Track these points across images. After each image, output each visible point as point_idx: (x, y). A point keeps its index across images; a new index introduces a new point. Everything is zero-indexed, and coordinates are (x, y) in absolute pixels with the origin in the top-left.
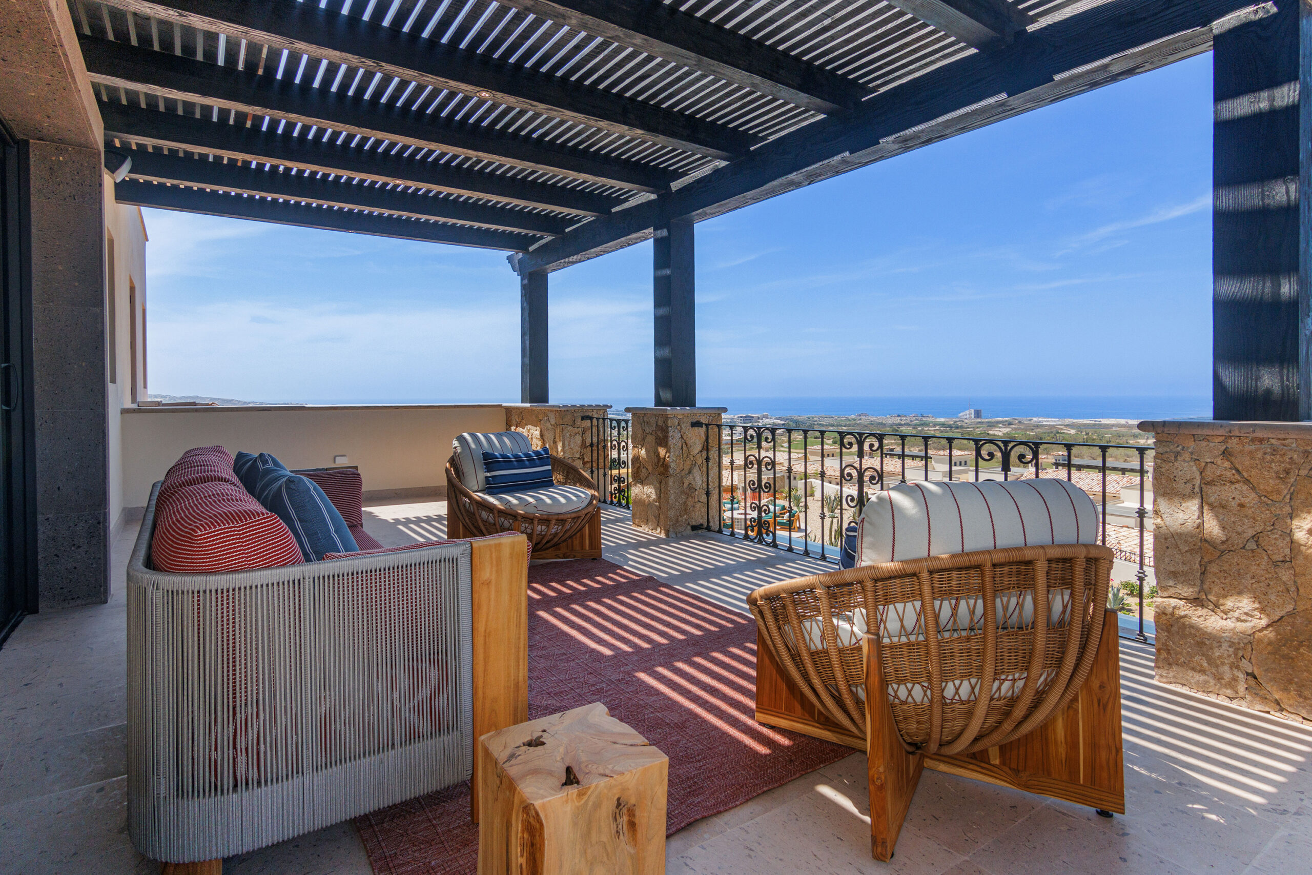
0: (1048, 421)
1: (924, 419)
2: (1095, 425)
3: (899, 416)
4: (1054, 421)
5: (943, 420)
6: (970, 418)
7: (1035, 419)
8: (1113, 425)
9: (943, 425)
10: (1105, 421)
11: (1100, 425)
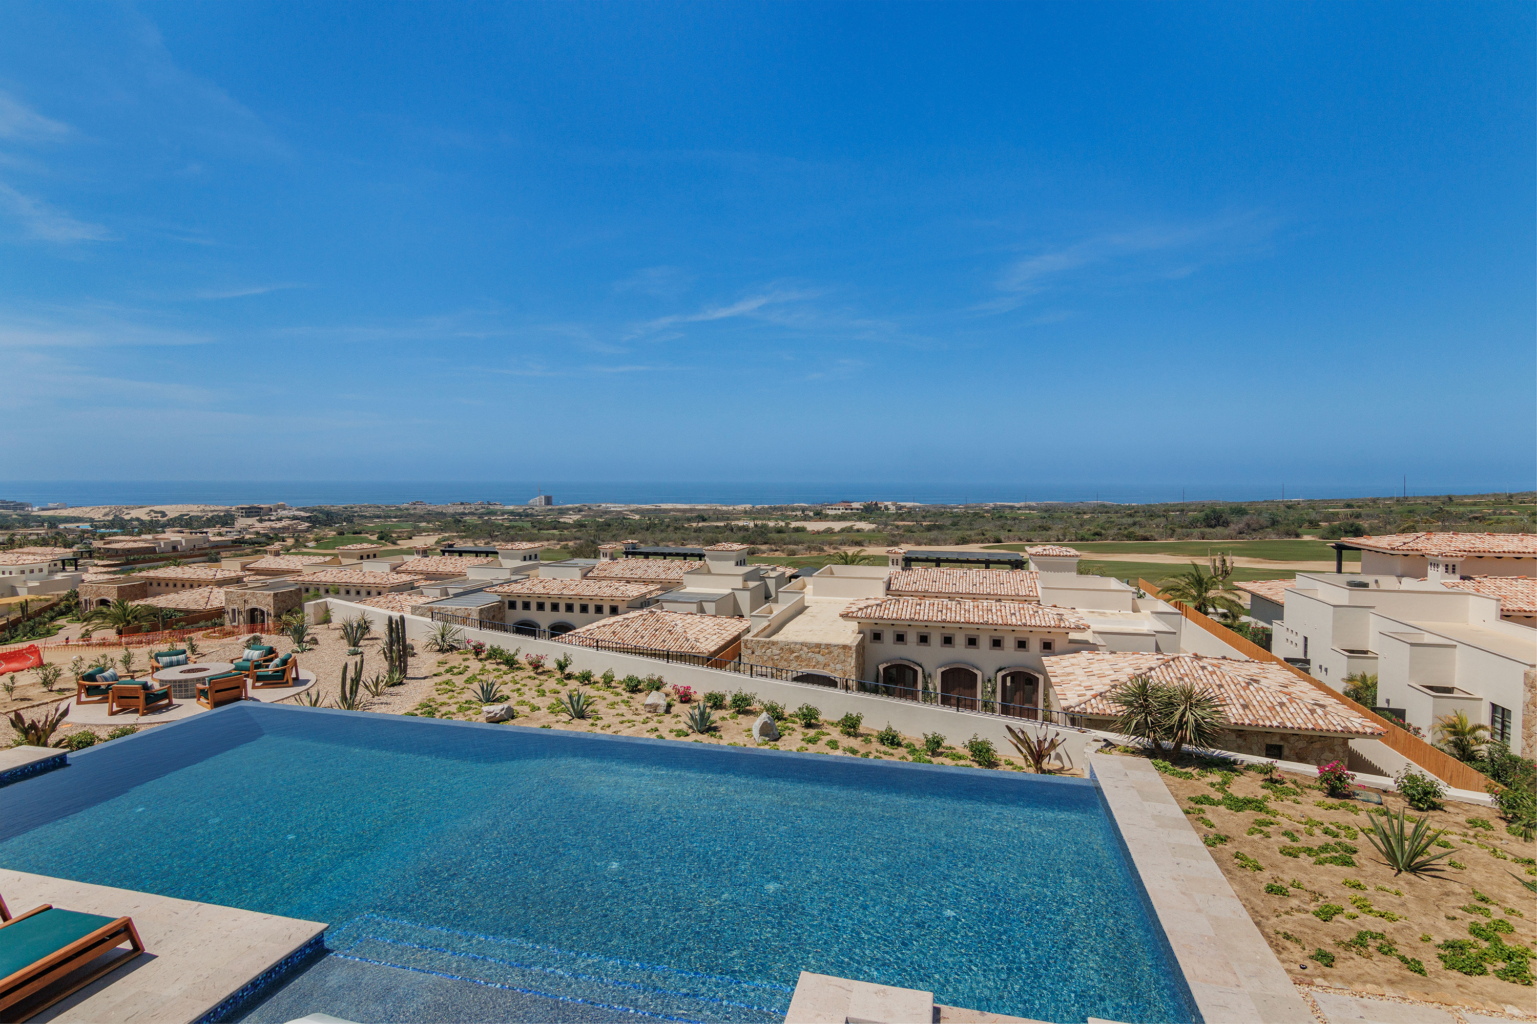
0: (615, 507)
1: (491, 507)
2: (656, 510)
3: (462, 504)
4: (621, 507)
5: (511, 508)
6: (541, 505)
7: (604, 505)
8: (671, 510)
9: (512, 513)
10: (664, 506)
11: (660, 510)
